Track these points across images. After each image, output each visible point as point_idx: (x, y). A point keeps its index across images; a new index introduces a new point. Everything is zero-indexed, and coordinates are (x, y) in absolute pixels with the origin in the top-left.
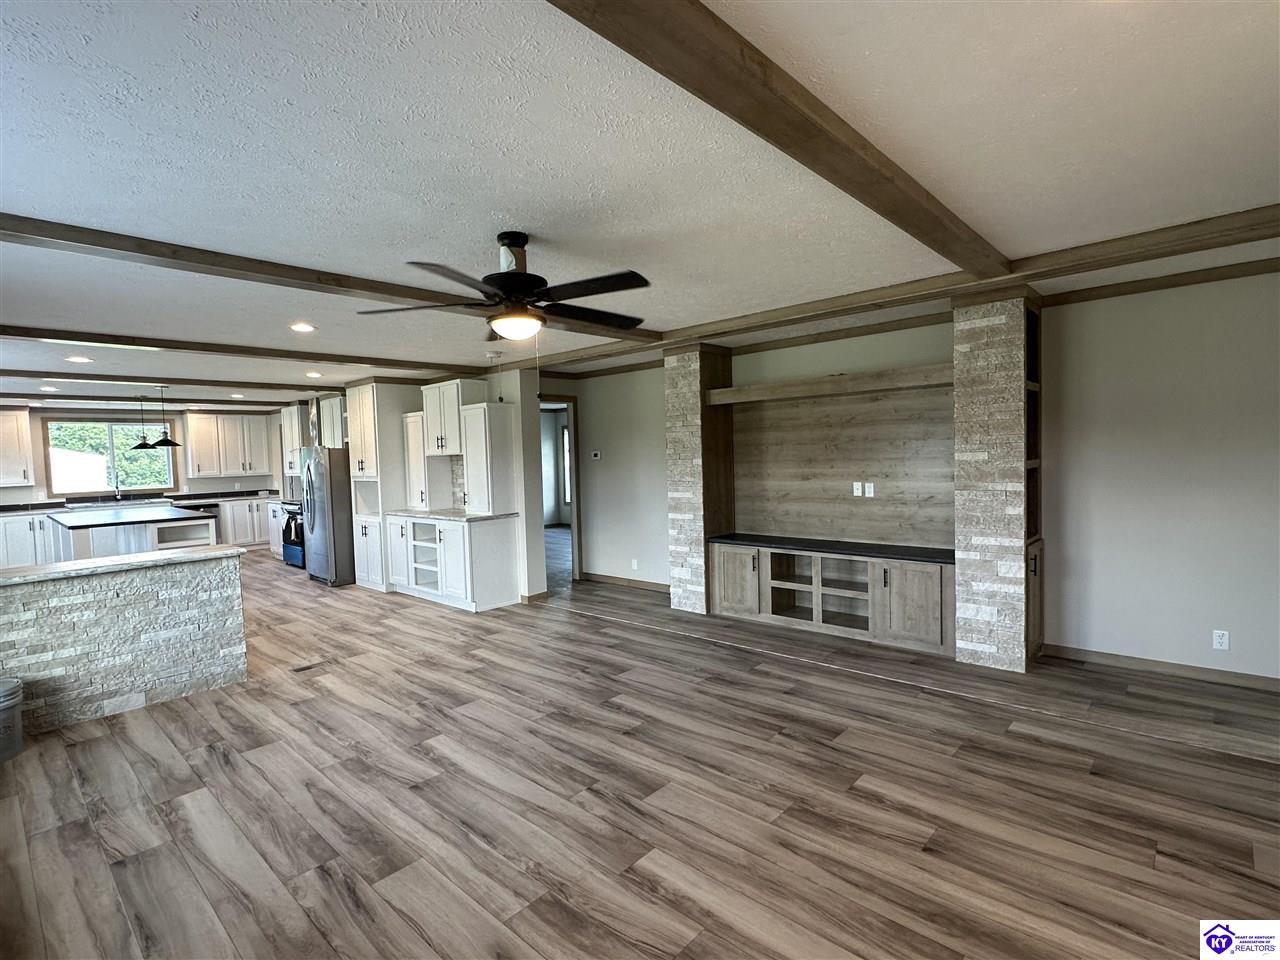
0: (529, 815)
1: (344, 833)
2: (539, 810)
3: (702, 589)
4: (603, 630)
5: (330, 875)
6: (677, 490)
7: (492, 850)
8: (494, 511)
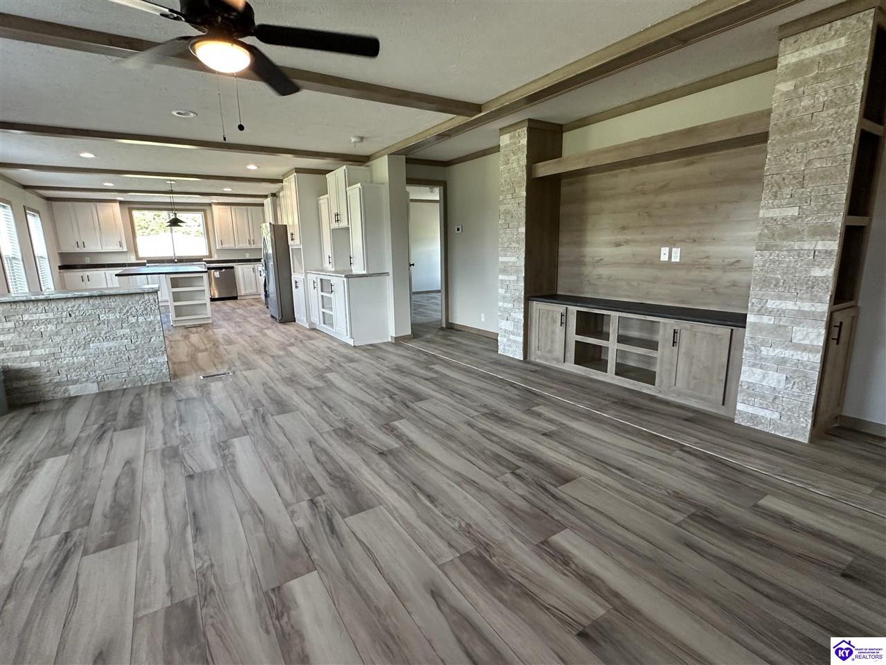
0: (465, 486)
1: (330, 478)
2: (472, 483)
3: (521, 339)
4: (432, 366)
5: (317, 507)
6: (506, 256)
7: (433, 508)
8: (368, 270)
